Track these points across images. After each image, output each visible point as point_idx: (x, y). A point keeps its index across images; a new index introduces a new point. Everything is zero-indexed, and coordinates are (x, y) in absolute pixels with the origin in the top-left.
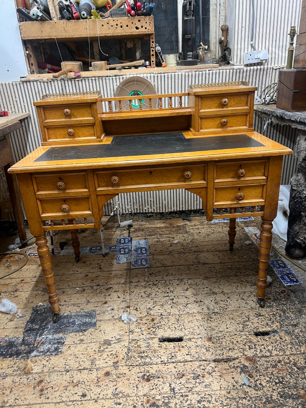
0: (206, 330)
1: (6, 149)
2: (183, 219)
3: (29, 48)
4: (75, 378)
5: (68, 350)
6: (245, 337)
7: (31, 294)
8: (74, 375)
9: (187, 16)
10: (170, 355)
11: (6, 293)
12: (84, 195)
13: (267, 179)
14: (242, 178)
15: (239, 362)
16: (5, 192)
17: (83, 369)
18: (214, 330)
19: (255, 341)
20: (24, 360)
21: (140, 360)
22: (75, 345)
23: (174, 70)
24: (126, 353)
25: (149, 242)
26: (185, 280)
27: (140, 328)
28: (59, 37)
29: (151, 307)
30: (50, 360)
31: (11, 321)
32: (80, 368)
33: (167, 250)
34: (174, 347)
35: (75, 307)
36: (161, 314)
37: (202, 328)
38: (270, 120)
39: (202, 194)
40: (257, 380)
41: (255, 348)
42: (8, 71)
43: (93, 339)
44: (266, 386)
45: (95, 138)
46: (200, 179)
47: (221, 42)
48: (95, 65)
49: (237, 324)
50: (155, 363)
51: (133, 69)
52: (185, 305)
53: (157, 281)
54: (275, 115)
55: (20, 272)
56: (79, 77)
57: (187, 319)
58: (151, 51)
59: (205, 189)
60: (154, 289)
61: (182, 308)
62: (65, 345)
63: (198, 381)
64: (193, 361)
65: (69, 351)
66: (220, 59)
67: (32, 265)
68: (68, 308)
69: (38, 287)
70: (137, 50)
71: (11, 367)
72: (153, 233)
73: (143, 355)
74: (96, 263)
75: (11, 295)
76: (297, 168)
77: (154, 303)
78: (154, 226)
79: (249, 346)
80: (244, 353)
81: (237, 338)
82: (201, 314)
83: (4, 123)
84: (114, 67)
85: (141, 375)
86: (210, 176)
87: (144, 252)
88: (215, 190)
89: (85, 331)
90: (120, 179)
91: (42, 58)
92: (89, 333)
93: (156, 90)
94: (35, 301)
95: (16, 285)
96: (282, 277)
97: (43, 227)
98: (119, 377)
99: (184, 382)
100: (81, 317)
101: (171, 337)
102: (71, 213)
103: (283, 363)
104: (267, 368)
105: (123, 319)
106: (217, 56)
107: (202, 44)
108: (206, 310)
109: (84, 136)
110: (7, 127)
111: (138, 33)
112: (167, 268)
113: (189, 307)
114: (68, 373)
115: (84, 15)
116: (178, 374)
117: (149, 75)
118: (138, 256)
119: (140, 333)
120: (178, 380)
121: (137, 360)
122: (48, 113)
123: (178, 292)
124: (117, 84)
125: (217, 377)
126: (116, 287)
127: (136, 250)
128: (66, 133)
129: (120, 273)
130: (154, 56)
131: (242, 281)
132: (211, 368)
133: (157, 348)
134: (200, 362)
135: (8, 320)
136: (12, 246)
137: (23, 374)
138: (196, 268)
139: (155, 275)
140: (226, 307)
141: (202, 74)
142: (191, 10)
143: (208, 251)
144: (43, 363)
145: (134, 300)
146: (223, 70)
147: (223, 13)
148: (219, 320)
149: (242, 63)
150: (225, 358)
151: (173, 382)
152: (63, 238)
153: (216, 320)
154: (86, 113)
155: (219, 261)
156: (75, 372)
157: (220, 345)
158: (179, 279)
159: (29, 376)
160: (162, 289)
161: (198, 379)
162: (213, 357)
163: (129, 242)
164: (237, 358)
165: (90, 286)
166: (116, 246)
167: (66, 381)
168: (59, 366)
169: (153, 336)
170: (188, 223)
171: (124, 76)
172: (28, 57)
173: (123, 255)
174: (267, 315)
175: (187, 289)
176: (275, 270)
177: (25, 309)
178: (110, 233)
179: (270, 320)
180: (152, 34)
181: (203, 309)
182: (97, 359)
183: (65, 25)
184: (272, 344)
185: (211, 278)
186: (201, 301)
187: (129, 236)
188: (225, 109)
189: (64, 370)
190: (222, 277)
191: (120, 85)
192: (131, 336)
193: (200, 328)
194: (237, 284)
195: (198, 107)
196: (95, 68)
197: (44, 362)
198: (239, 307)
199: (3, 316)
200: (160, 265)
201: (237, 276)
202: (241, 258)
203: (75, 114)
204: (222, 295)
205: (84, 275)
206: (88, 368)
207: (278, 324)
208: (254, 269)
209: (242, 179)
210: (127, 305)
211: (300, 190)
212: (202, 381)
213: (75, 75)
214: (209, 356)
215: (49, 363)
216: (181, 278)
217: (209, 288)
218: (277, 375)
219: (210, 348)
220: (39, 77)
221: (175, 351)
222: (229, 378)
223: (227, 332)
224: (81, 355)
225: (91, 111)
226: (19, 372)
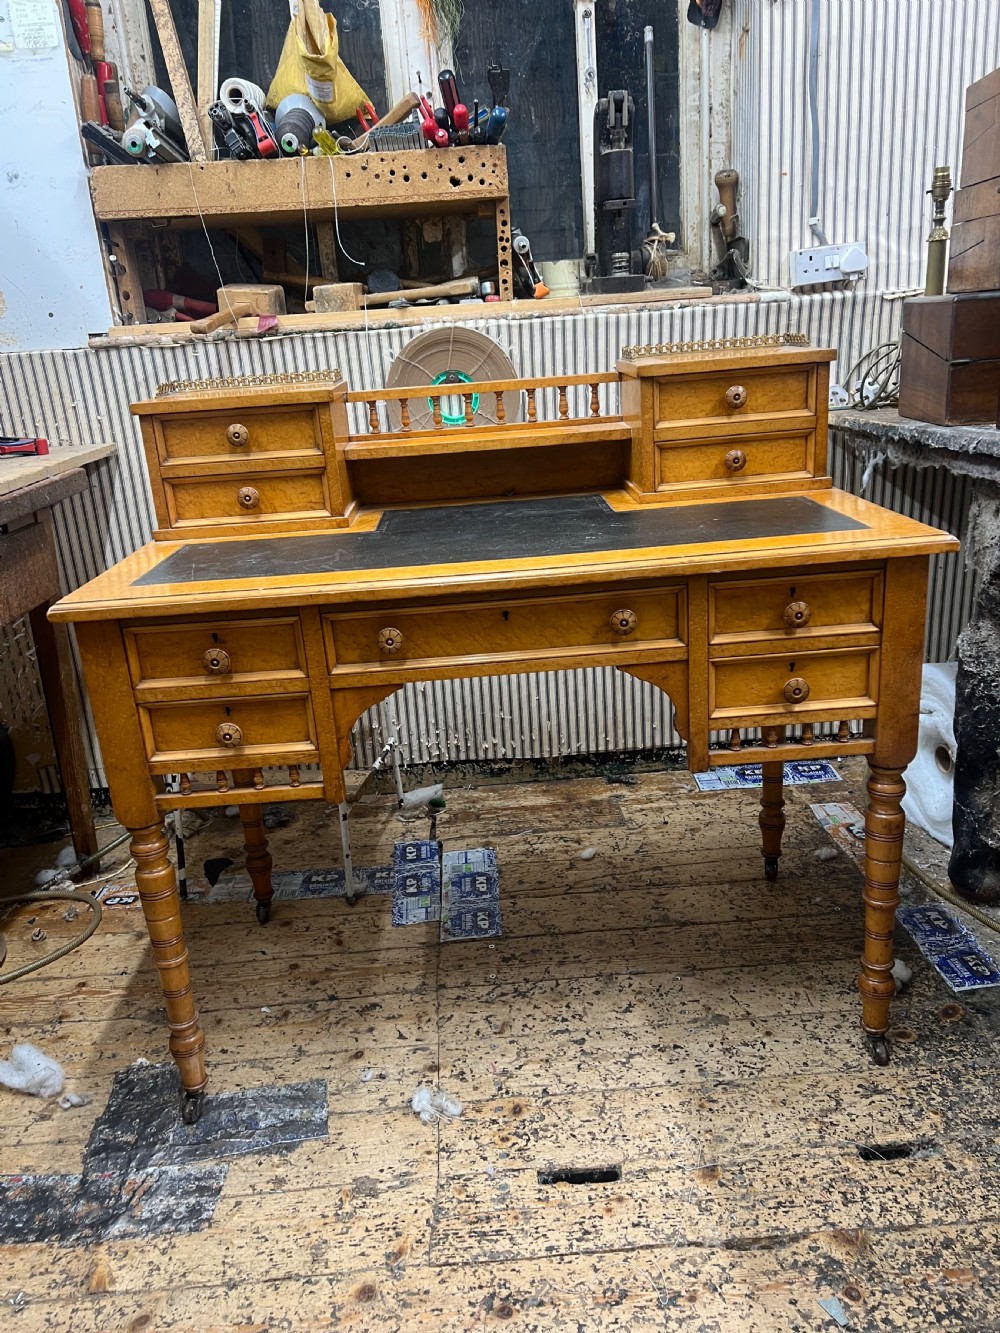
0: (695, 1140)
1: (39, 556)
2: (611, 781)
3: (118, 245)
4: (257, 1308)
5: (233, 1215)
6: (828, 1163)
7: (111, 1029)
8: (255, 1298)
9: (610, 143)
10: (576, 1227)
11: (29, 1027)
12: (291, 689)
13: (880, 632)
14: (799, 630)
15: (810, 1248)
16: (31, 697)
17: (284, 1279)
18: (721, 1140)
19: (862, 1175)
20: (85, 1250)
21: (476, 1244)
22: (257, 1198)
23: (572, 306)
24: (428, 1221)
25: (500, 856)
26: (620, 978)
27: (476, 1138)
28: (213, 211)
29: (511, 1068)
30: (174, 1247)
31: (43, 1118)
32: (274, 1274)
33: (559, 880)
34: (590, 1199)
35: (256, 1070)
36: (545, 1091)
37: (683, 1135)
38: (879, 454)
39: (671, 683)
40: (874, 1308)
41: (865, 1199)
42: (51, 315)
43: (317, 1178)
44: (905, 1325)
45: (326, 513)
46: (664, 636)
47: (716, 222)
48: (325, 293)
49: (801, 1119)
50: (528, 1255)
51: (443, 306)
52: (624, 1060)
53: (527, 981)
54: (896, 438)
55: (73, 958)
56: (274, 332)
57: (632, 1106)
58: (500, 251)
59: (682, 666)
60: (519, 1010)
61: (613, 1068)
62: (224, 1197)
63: (674, 1313)
64: (657, 1246)
65: (235, 1219)
66: (715, 272)
67: (114, 934)
68: (234, 1073)
69: (136, 1007)
70: (455, 248)
71: (41, 1274)
72: (512, 826)
73: (487, 1228)
74: (326, 925)
75: (44, 1032)
76: (975, 604)
77: (518, 1054)
78: (512, 803)
79: (844, 1194)
80: (826, 1218)
81: (803, 1169)
82: (678, 1087)
83: (36, 474)
84: (384, 300)
85: (480, 1295)
86: (696, 625)
87: (483, 888)
88: (712, 671)
89: (290, 1148)
90: (407, 638)
91: (157, 277)
92: (305, 1157)
93: (517, 368)
94: (123, 1053)
95: (59, 1001)
96: (943, 964)
97: (158, 797)
98: (405, 1305)
99: (628, 1316)
100: (276, 1102)
101: (578, 1166)
102: (249, 750)
103: (959, 1248)
104: (907, 1266)
105: (416, 1107)
106: (706, 263)
107: (658, 229)
108: (692, 1075)
109: (289, 508)
110: (45, 486)
111: (457, 197)
112: (561, 939)
113: (638, 1066)
114: (232, 1293)
115: (290, 144)
116: (604, 1293)
117: (493, 322)
118: (464, 902)
119: (473, 1155)
120: (607, 1312)
121: (466, 1245)
122: (176, 437)
123: (599, 1016)
124: (392, 350)
125: (739, 1300)
126: (391, 1004)
127: (457, 883)
128: (233, 498)
129: (406, 956)
130: (510, 266)
131: (810, 978)
132: (717, 1269)
133: (533, 1206)
134: (680, 1251)
135: (33, 1116)
136: (49, 875)
137: (84, 1297)
138: (657, 938)
139: (521, 961)
140: (759, 1066)
141: (661, 316)
142: (622, 127)
143: (693, 883)
144: (148, 1260)
145: (453, 1046)
146: (726, 303)
147: (720, 135)
148: (740, 1106)
149: (784, 283)
150: (764, 1234)
151: (589, 1320)
152: (217, 847)
153: (728, 1109)
154: (299, 436)
155: (730, 916)
156: (258, 1288)
157: (744, 1191)
158: (600, 975)
159: (102, 1303)
160: (546, 1008)
161: (675, 1305)
162: (722, 1233)
163: (432, 856)
164: (805, 1235)
165: (305, 1002)
166: (389, 870)
167: (225, 1317)
168: (204, 1268)
169: (519, 1164)
170: (624, 791)
171: (416, 328)
172: (115, 272)
173: (413, 899)
174: (898, 1090)
175: (630, 1005)
176: (918, 939)
177: (90, 1080)
178: (369, 827)
179: (911, 1106)
180: (501, 199)
181: (683, 1071)
182: (332, 1243)
183: (231, 175)
184: (919, 1187)
185: (706, 969)
186: (676, 1047)
187: (433, 837)
188: (736, 418)
189: (219, 1283)
190: (743, 966)
191: (401, 354)
192: (444, 1164)
193: (676, 1135)
194: (793, 990)
195: (650, 414)
196: (323, 304)
197: (154, 1255)
198: (805, 1064)
199: (18, 1102)
200: (538, 930)
201: (791, 961)
202: (805, 903)
203: (264, 439)
204: (746, 1025)
205: (285, 966)
206: (302, 1273)
207: (937, 1119)
208: (847, 938)
209: (800, 633)
210: (429, 1063)
211: (989, 675)
212: (688, 1313)
213: (259, 327)
214: (710, 1229)
215: (170, 1259)
216: (608, 971)
217: (703, 1001)
218: (942, 1288)
219: (710, 1200)
220: (147, 333)
221: (594, 1214)
222: (778, 1301)
223: (768, 1148)
224: (276, 1231)
225: (314, 431)
226: (69, 1289)
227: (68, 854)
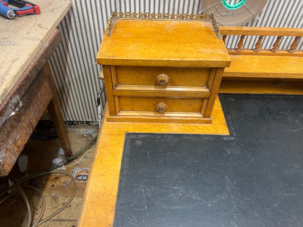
55: (69, 209)
136: (56, 161)
227: (62, 152)
